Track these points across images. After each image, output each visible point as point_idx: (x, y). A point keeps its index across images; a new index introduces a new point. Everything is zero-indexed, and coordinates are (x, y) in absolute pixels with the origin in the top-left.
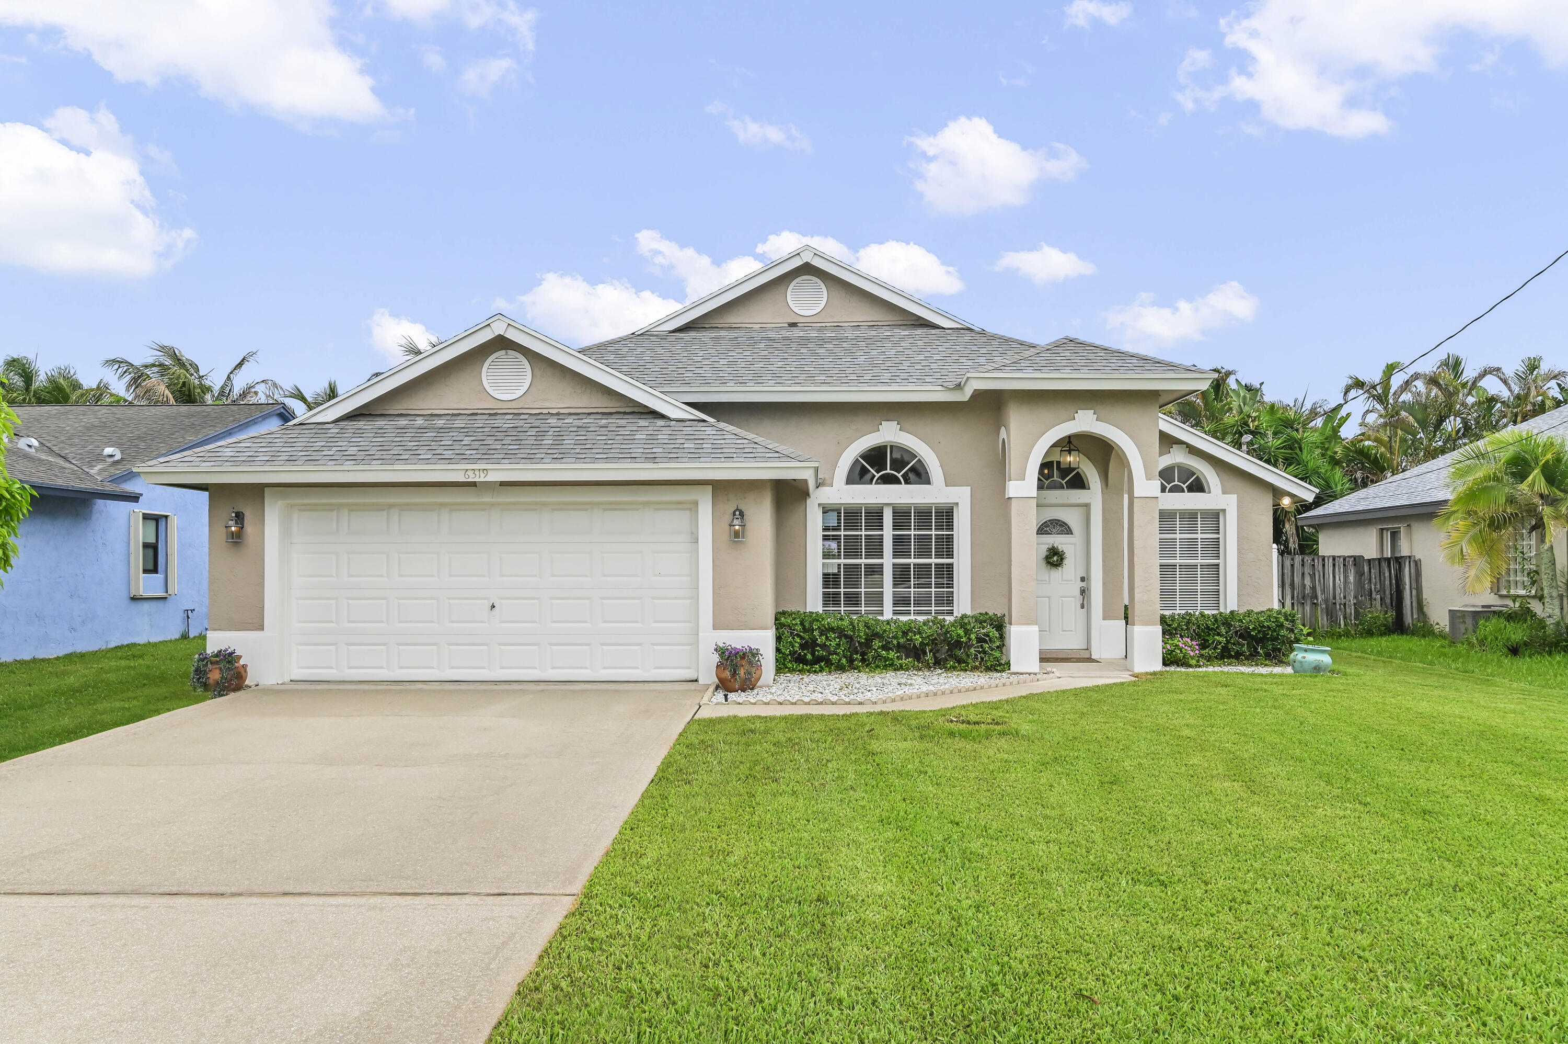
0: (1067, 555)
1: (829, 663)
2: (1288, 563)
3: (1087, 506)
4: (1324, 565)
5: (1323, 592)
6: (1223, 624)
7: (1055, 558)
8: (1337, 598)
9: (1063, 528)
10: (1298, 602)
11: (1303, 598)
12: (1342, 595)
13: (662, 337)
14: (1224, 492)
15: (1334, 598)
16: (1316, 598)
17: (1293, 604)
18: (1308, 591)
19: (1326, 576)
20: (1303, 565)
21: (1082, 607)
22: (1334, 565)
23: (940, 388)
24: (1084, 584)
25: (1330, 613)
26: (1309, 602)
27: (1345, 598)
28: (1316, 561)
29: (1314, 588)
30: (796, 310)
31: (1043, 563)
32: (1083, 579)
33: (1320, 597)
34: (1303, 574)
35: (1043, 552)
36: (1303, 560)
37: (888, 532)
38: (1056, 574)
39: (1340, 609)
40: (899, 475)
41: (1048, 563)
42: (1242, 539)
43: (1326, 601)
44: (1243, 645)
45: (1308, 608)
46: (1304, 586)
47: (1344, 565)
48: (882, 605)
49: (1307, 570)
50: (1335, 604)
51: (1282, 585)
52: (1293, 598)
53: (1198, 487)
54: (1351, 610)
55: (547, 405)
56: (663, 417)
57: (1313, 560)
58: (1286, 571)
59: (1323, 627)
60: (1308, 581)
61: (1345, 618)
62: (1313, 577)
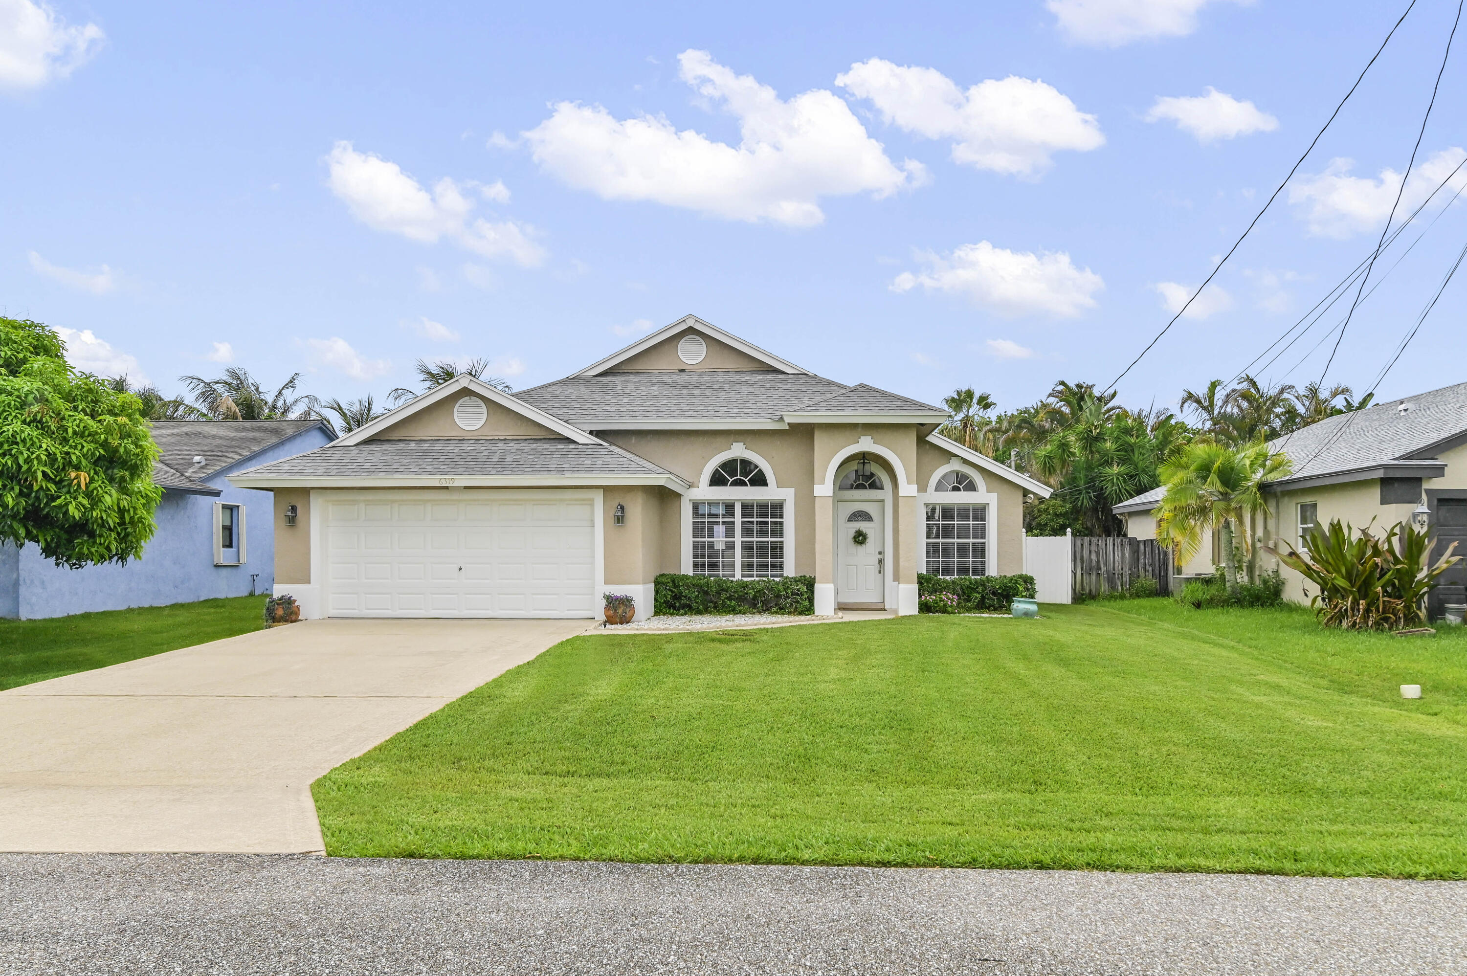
0: (868, 536)
1: (690, 607)
2: (1079, 543)
3: (883, 501)
4: (1106, 545)
5: (1106, 564)
7: (860, 538)
8: (1116, 569)
9: (866, 517)
10: (1087, 573)
11: (1090, 570)
12: (1120, 567)
13: (587, 380)
14: (988, 491)
15: (1114, 569)
16: (1100, 569)
17: (1082, 574)
18: (1094, 563)
19: (1108, 552)
20: (1090, 544)
21: (880, 572)
22: (1114, 544)
23: (769, 420)
24: (880, 557)
25: (1111, 580)
26: (1094, 573)
27: (1122, 569)
28: (1100, 541)
29: (1098, 562)
30: (684, 360)
31: (851, 541)
32: (880, 553)
33: (1103, 569)
34: (1090, 552)
35: (852, 533)
36: (1090, 541)
37: (738, 519)
38: (861, 549)
39: (1118, 578)
40: (746, 480)
41: (855, 541)
42: (1000, 525)
43: (1107, 571)
45: (1094, 577)
46: (1091, 561)
47: (1122, 544)
48: (734, 570)
49: (1093, 548)
50: (1114, 574)
51: (1074, 560)
52: (1082, 569)
53: (971, 487)
54: (1126, 578)
55: (498, 433)
56: (574, 442)
57: (1098, 541)
58: (1077, 549)
59: (1105, 591)
60: (1094, 557)
61: (1122, 585)
62: (1097, 553)
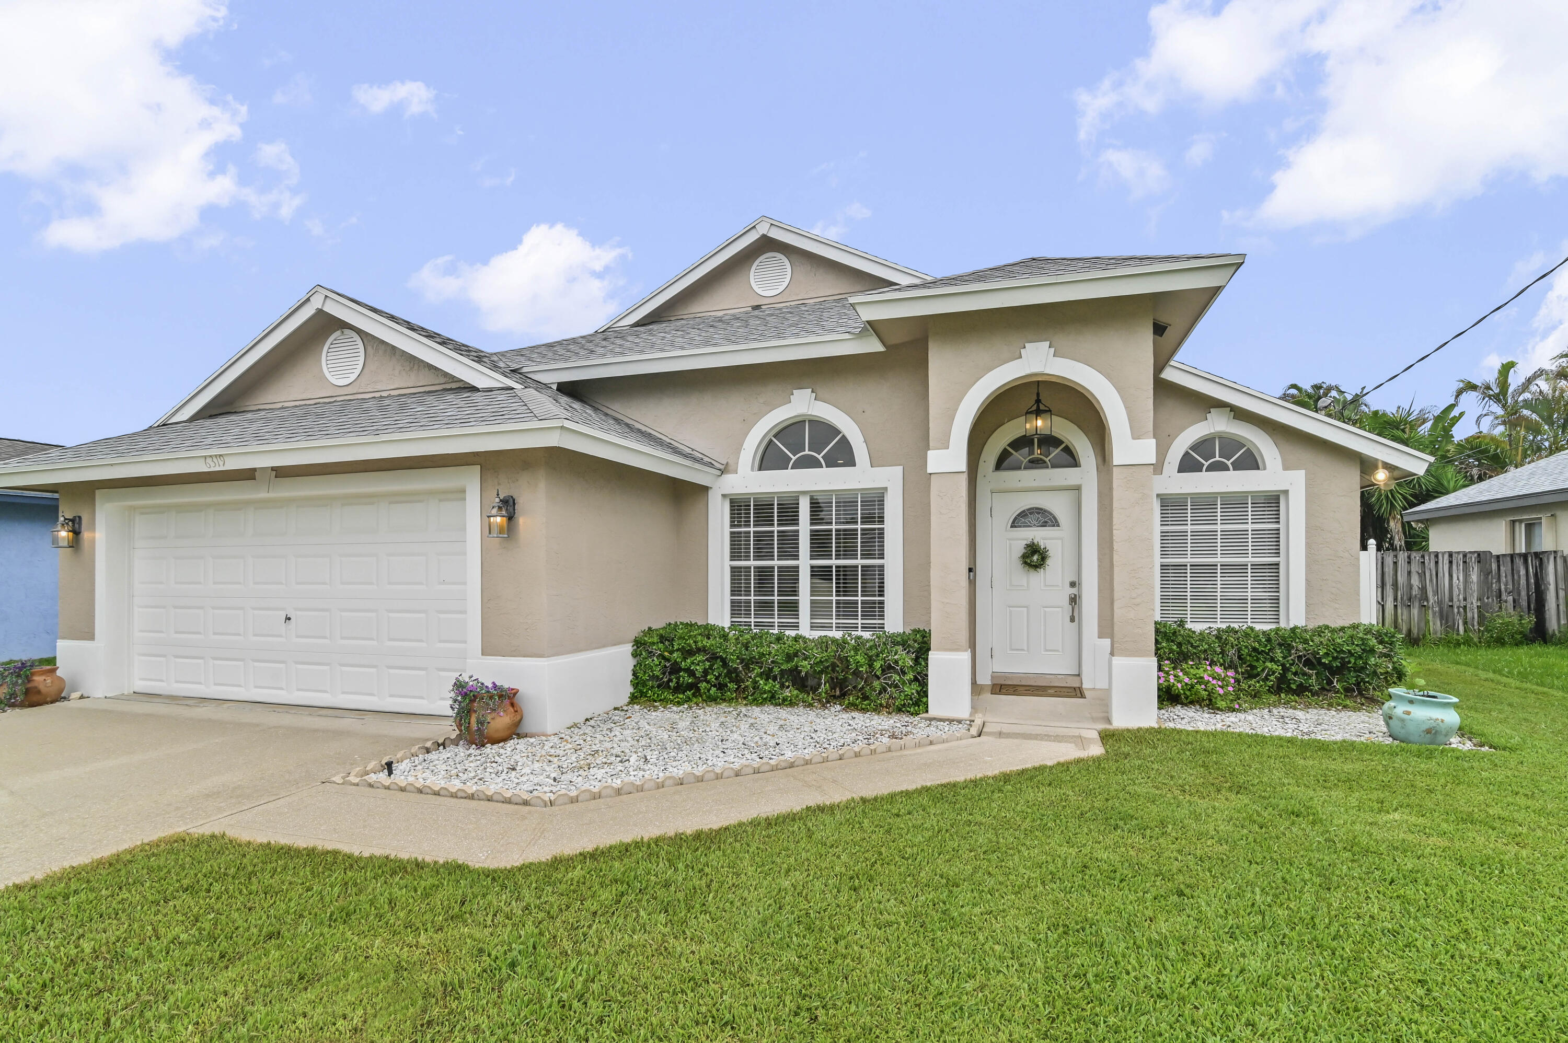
0: (1050, 553)
1: (697, 692)
2: (1389, 560)
3: (1078, 488)
4: (1437, 563)
5: (1436, 592)
6: (1280, 645)
7: (1035, 558)
8: (1455, 599)
9: (1046, 519)
10: (1403, 604)
11: (1410, 600)
12: (1461, 597)
13: (620, 335)
14: (1286, 467)
15: (1451, 600)
16: (1427, 600)
17: (1396, 606)
18: (1415, 591)
19: (1440, 575)
20: (1409, 563)
21: (1072, 619)
22: (1451, 562)
23: (847, 336)
24: (1074, 591)
25: (1445, 616)
26: (1417, 604)
27: (1465, 599)
28: (1427, 558)
29: (1423, 589)
30: (759, 291)
31: (1018, 564)
32: (1073, 584)
33: (1432, 599)
34: (1409, 573)
35: (1019, 548)
36: (1409, 557)
37: (804, 527)
38: (1036, 578)
39: (1459, 612)
40: (820, 457)
41: (1025, 563)
42: (1311, 530)
43: (1440, 603)
44: (1310, 676)
45: (1415, 611)
46: (1411, 587)
47: (1465, 562)
48: (795, 617)
49: (1415, 568)
50: (1452, 606)
51: (1382, 585)
52: (1395, 599)
53: (1250, 462)
54: (1473, 614)
55: (379, 387)
56: (474, 389)
57: (1423, 557)
58: (1386, 569)
59: (1435, 633)
60: (1415, 581)
61: (1465, 623)
62: (1422, 575)
